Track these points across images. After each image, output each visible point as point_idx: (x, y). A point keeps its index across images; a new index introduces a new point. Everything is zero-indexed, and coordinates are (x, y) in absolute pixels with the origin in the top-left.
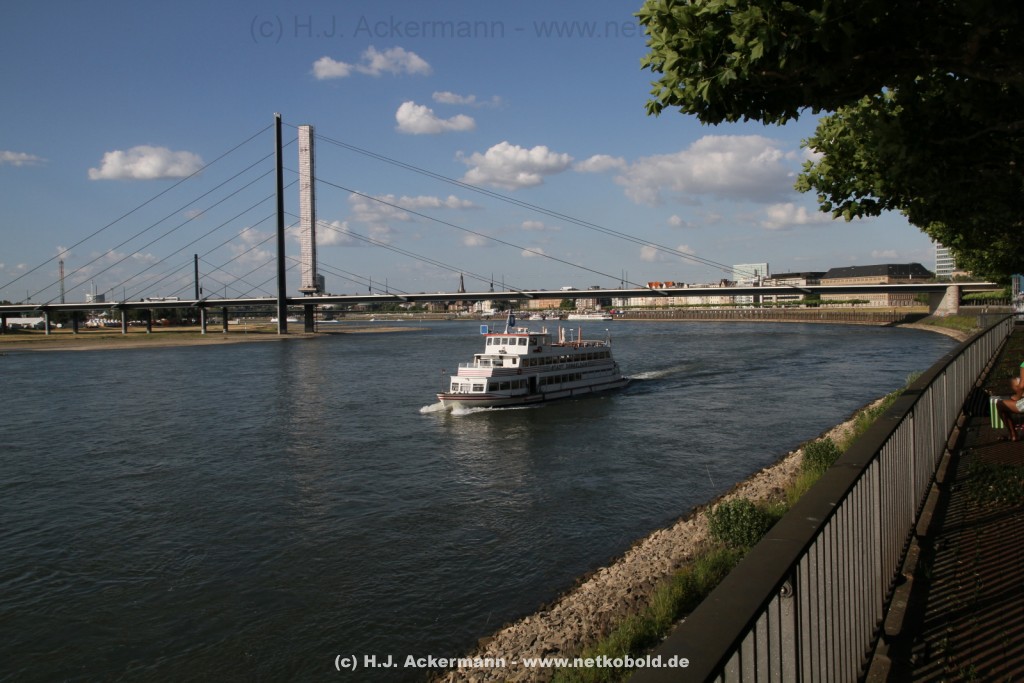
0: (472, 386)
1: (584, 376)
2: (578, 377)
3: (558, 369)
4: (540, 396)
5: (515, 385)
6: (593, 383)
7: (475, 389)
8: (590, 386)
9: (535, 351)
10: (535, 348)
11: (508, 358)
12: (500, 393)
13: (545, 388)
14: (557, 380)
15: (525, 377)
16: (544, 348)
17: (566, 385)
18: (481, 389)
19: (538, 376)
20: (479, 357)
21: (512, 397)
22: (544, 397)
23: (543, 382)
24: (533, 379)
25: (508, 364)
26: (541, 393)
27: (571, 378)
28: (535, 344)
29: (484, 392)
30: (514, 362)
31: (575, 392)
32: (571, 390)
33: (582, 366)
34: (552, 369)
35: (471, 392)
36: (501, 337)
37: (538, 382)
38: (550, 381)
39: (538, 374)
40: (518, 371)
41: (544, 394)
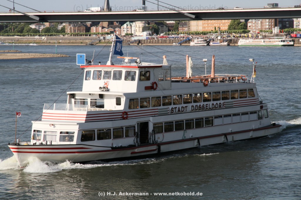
0: (58, 135)
1: (216, 121)
2: (209, 122)
3: (180, 112)
4: (155, 147)
5: (118, 133)
6: (229, 131)
7: (62, 139)
8: (225, 135)
9: (147, 88)
10: (148, 84)
11: (110, 97)
12: (97, 144)
13: (160, 137)
14: (179, 126)
15: (133, 122)
16: (160, 84)
17: (191, 133)
18: (71, 138)
19: (152, 121)
20: (73, 96)
21: (114, 149)
22: (159, 149)
23: (158, 129)
24: (144, 126)
25: (110, 105)
26: (155, 143)
27: (199, 123)
28: (148, 79)
29: (74, 142)
30: (118, 103)
31: (203, 143)
32: (198, 139)
33: (214, 108)
34: (172, 112)
35: (57, 142)
36: (103, 69)
37: (151, 128)
38: (169, 127)
39: (151, 119)
40: (124, 115)
41: (159, 145)
